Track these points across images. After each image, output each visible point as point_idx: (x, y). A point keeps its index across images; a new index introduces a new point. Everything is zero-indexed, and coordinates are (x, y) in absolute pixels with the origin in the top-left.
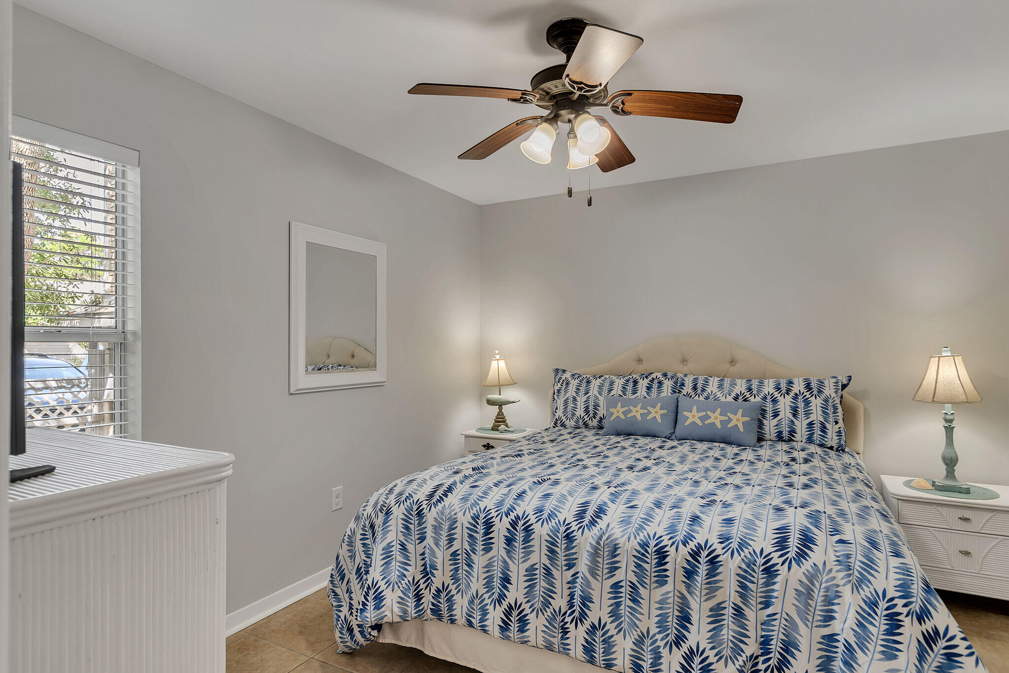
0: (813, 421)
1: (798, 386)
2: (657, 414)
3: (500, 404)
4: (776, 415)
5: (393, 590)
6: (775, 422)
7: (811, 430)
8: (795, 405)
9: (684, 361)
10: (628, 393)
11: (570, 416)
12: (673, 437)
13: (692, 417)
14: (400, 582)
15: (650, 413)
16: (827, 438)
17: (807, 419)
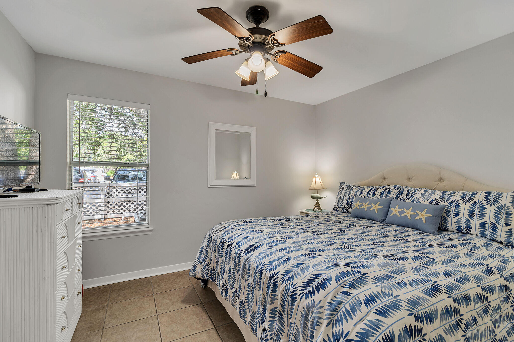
0: (486, 222)
1: (479, 197)
2: (376, 208)
3: (318, 199)
4: (456, 215)
5: (200, 265)
6: (455, 219)
7: (483, 228)
8: (472, 209)
9: (410, 179)
10: (369, 196)
11: (340, 206)
12: (384, 222)
13: (395, 211)
14: (203, 263)
15: (372, 207)
16: (496, 235)
17: (480, 220)
